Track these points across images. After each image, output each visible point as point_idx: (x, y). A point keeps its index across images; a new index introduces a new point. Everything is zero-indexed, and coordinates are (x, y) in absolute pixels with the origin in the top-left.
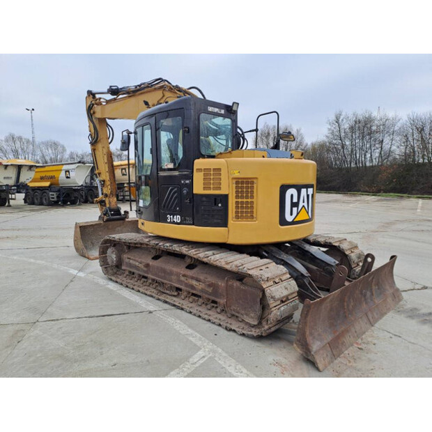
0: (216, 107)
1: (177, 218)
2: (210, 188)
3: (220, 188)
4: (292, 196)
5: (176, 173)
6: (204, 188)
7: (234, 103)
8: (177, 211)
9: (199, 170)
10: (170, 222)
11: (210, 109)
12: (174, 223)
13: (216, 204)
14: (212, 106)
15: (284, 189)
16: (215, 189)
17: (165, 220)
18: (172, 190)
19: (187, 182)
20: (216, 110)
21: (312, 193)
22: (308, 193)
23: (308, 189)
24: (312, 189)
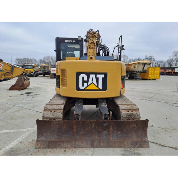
0: (70, 40)
4: (83, 78)
7: (78, 37)
11: (66, 41)
14: (67, 40)
15: (78, 74)
20: (69, 41)
21: (103, 77)
22: (97, 77)
23: (97, 75)
24: (103, 75)
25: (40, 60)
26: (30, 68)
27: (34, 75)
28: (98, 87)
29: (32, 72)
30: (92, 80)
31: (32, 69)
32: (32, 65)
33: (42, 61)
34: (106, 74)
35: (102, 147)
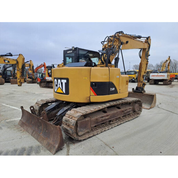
14: (68, 51)
21: (66, 82)
22: (62, 82)
23: (62, 80)
24: (66, 80)
25: (157, 65)
26: (132, 74)
27: (136, 81)
28: (62, 90)
29: (134, 78)
30: (59, 85)
31: (134, 75)
32: (134, 71)
33: (159, 66)
34: (67, 80)
35: (34, 137)
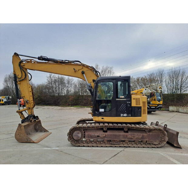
1: (125, 115)
2: (137, 105)
3: (140, 105)
5: (125, 99)
6: (136, 105)
8: (125, 112)
9: (134, 99)
10: (122, 116)
12: (124, 116)
13: (139, 110)
16: (139, 105)
17: (120, 116)
18: (123, 105)
19: (129, 102)
